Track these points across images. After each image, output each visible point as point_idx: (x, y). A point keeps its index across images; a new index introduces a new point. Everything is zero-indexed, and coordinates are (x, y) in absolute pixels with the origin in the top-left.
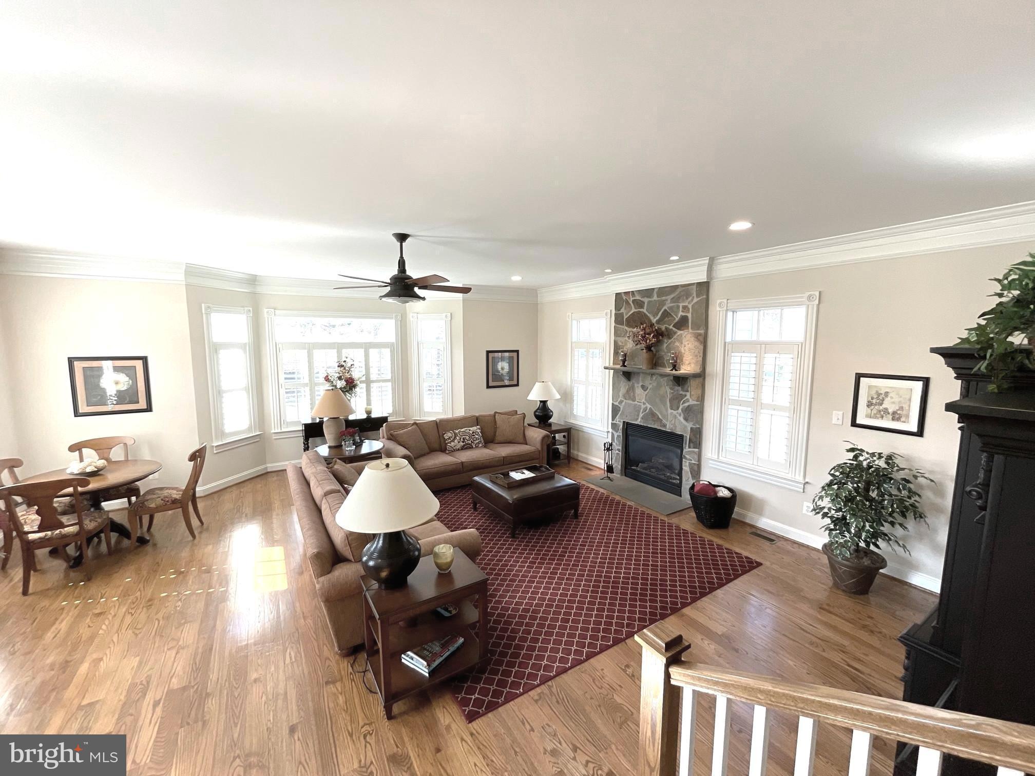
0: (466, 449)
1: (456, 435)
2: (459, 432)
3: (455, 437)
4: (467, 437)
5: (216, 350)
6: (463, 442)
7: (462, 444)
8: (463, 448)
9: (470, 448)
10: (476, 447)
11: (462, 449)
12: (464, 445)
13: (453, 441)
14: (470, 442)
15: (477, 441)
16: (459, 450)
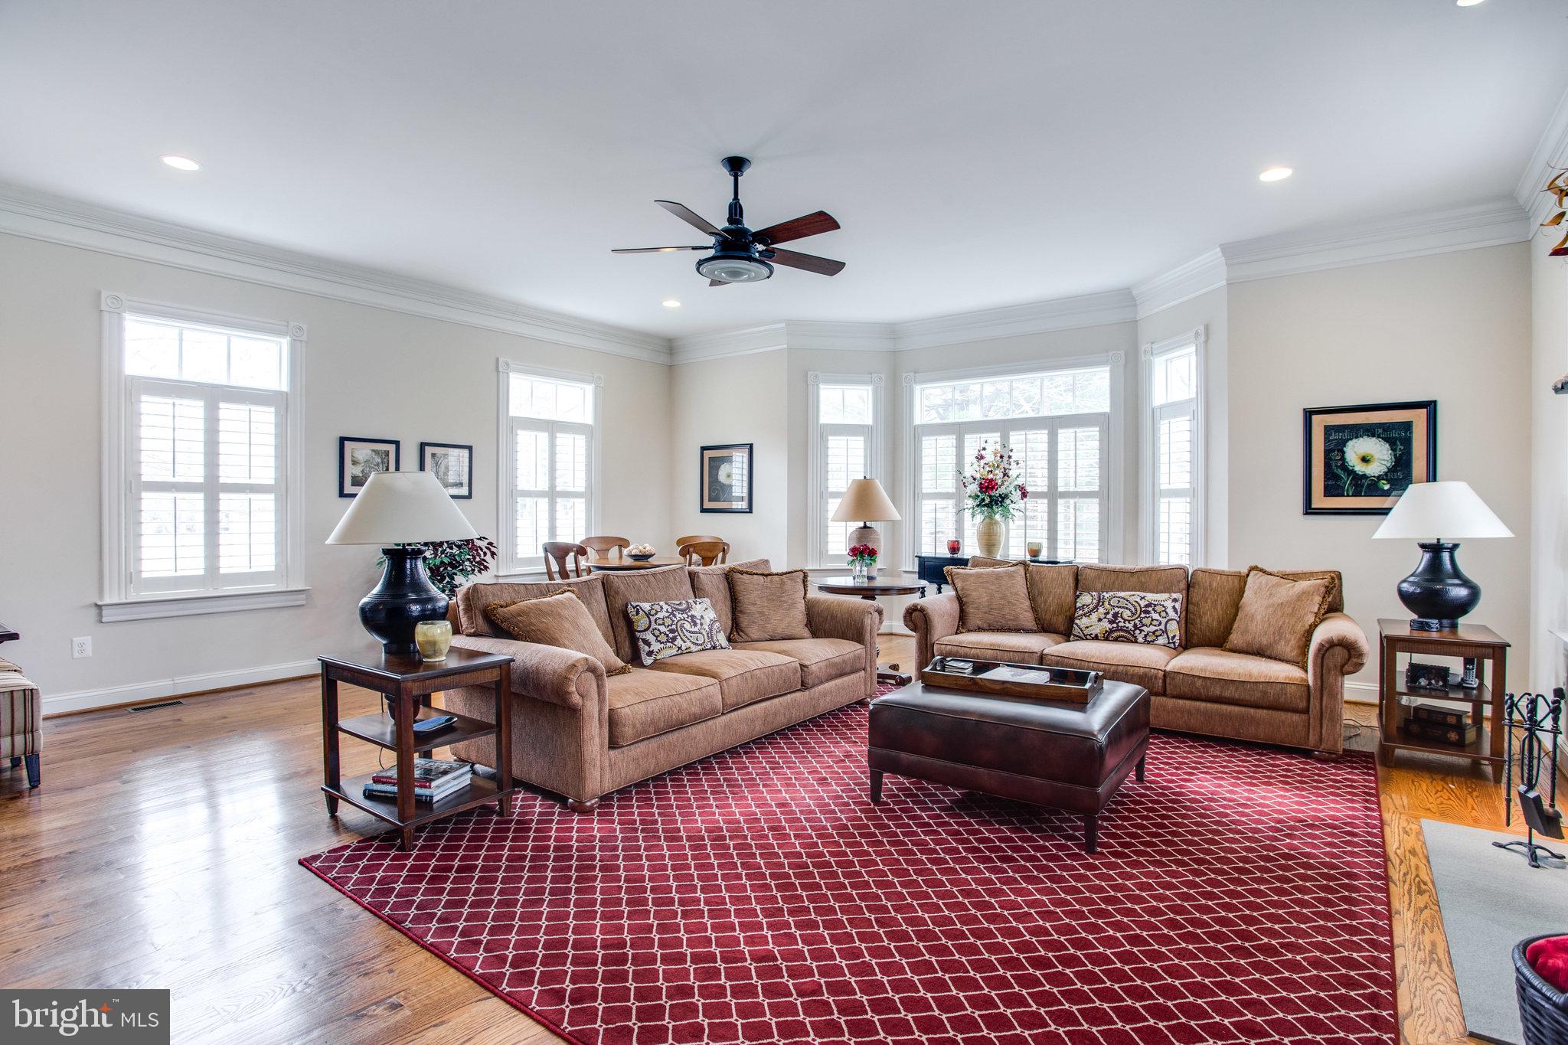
0: (1116, 640)
1: (1100, 602)
2: (1112, 598)
3: (1096, 607)
4: (1127, 614)
5: (821, 434)
6: (1111, 622)
7: (1106, 625)
8: (1107, 637)
9: (1129, 641)
10: (1147, 642)
11: (1106, 639)
12: (1111, 631)
13: (1087, 615)
14: (1130, 626)
15: (1152, 628)
16: (1096, 638)
